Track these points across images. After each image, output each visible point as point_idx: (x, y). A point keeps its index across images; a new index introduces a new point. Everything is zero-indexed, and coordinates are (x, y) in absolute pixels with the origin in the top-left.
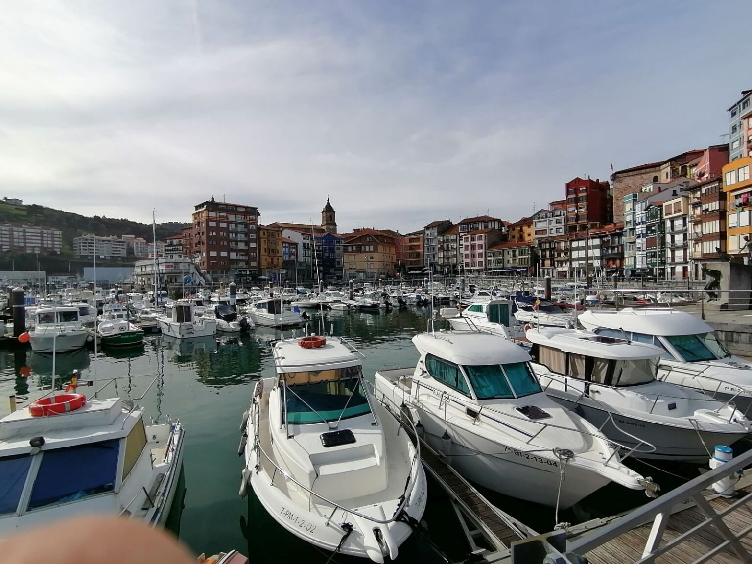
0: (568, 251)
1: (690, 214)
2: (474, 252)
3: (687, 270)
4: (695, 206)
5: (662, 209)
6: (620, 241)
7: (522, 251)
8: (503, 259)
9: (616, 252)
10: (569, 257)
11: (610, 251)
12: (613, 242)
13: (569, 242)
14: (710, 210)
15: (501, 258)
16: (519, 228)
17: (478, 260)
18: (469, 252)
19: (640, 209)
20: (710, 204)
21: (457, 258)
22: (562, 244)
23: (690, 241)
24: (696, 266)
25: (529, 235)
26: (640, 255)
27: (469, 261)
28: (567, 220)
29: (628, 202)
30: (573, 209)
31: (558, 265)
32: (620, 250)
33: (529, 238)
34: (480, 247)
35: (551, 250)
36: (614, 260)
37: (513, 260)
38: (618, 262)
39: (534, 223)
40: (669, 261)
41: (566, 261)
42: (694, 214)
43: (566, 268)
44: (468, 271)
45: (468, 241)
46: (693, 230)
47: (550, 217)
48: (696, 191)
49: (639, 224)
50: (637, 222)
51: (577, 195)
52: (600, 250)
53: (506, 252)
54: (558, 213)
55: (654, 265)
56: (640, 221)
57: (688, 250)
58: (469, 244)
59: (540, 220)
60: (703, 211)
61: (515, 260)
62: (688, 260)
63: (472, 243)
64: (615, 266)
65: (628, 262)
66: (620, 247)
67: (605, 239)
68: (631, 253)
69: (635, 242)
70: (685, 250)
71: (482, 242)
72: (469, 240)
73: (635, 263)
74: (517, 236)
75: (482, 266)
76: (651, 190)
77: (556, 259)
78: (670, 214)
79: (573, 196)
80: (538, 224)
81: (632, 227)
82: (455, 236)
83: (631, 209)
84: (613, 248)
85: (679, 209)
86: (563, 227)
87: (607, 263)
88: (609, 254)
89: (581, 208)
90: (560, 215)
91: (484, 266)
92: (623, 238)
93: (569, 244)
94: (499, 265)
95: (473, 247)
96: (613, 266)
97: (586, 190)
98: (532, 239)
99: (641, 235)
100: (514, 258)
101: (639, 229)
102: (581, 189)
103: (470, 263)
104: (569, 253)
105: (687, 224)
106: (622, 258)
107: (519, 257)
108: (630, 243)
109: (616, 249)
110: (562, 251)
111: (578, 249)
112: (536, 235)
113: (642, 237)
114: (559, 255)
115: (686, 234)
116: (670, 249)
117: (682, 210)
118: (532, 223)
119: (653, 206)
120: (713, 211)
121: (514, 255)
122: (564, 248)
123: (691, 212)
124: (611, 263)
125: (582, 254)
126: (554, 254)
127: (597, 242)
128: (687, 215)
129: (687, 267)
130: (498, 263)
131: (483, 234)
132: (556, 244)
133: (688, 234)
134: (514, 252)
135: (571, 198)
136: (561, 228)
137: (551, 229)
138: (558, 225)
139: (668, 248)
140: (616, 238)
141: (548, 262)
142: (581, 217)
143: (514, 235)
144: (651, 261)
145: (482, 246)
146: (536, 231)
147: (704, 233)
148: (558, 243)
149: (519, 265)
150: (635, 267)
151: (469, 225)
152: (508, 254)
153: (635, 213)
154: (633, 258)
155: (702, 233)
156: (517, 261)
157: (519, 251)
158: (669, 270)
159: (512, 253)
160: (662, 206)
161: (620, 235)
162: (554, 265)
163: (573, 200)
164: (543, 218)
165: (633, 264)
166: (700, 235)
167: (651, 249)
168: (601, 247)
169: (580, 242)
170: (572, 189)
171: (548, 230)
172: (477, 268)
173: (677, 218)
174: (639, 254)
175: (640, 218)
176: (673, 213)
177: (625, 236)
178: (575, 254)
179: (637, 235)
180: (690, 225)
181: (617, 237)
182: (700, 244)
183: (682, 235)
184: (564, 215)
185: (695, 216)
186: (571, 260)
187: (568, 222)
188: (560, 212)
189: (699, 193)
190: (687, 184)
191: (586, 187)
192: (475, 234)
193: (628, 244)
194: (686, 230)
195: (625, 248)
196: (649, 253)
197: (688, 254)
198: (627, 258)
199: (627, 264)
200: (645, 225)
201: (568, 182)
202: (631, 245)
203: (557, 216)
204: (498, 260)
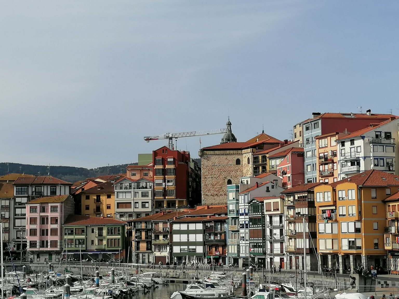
0: (169, 233)
1: (285, 214)
2: (44, 227)
3: (283, 261)
4: (289, 208)
5: (263, 205)
6: (223, 229)
7: (111, 230)
8: (86, 238)
9: (219, 239)
10: (169, 241)
11: (212, 238)
12: (216, 229)
13: (168, 224)
14: (301, 213)
15: (84, 237)
16: (95, 198)
17: (50, 238)
18: (37, 226)
19: (243, 201)
20: (302, 209)
21: (9, 233)
22: (161, 225)
23: (286, 237)
24: (291, 257)
25: (109, 207)
26: (244, 245)
27: (37, 239)
28: (154, 194)
29: (231, 191)
30: (161, 181)
31: (155, 249)
32: (223, 238)
33: (108, 211)
34: (55, 220)
35: (147, 231)
36: (217, 247)
37: (99, 240)
38: (220, 249)
39: (116, 193)
40: (268, 252)
41: (165, 245)
42: (288, 214)
43: (165, 253)
44: (33, 253)
45: (36, 212)
46: (288, 227)
47: (134, 188)
48: (290, 196)
49: (242, 215)
50: (241, 212)
51: (165, 167)
52: (203, 236)
53: (90, 230)
54: (144, 185)
55: (255, 254)
56: (243, 212)
57: (284, 244)
58: (37, 215)
59: (123, 190)
60: (296, 213)
61: (102, 240)
62: (284, 252)
63: (43, 214)
64: (218, 253)
65: (232, 250)
66: (223, 235)
67: (208, 225)
68: (235, 241)
69: (238, 231)
70: (282, 243)
71: (57, 215)
72: (38, 209)
73: (239, 251)
74: (93, 206)
75: (56, 247)
76: (249, 183)
77: (153, 242)
78: (270, 211)
79: (161, 167)
80: (121, 196)
81: (236, 216)
82: (8, 201)
83: (234, 198)
84: (216, 235)
85: (277, 208)
86: (150, 202)
87: (210, 250)
88: (212, 241)
89: (168, 181)
90: (146, 188)
91: (58, 247)
92: (226, 225)
93: (168, 226)
94: (80, 246)
95: (44, 220)
96: (216, 253)
97: (174, 162)
98: (113, 213)
99: (245, 225)
100: (100, 238)
101: (243, 219)
102: (169, 160)
103: (38, 241)
104: (169, 236)
105: (283, 222)
106: (225, 245)
107: (108, 237)
108: (233, 231)
109: (219, 235)
110: (160, 233)
111: (180, 232)
112: (118, 207)
113: (245, 227)
114: (157, 237)
115: (283, 229)
116: (269, 241)
117: (280, 210)
118: (114, 193)
119: (256, 201)
120: (304, 215)
121: (100, 235)
122: (163, 229)
123: (286, 213)
124: (214, 249)
125: (184, 238)
126: (151, 236)
127: (200, 226)
128: (283, 214)
129: (283, 258)
130: (80, 243)
131: (58, 205)
132: (154, 224)
133: (284, 230)
134: (100, 230)
135: (159, 169)
136: (148, 202)
137: (136, 203)
138: (145, 199)
139: (267, 240)
140: (218, 225)
141: (143, 246)
142: (168, 193)
143: (89, 205)
144: (254, 251)
145: (57, 220)
146: (118, 204)
147: (297, 232)
148: (157, 223)
149: (108, 247)
150: (239, 256)
151: (30, 188)
152: (93, 232)
153: (238, 203)
154: (236, 247)
155: (296, 231)
156: (105, 242)
157: (108, 230)
158: (269, 260)
159: (97, 232)
160: (263, 202)
161: (223, 222)
162: (151, 249)
163: (161, 171)
164: (126, 188)
165: (236, 252)
166: (294, 233)
167: (254, 240)
168: (204, 231)
169: (182, 225)
170: (159, 158)
171: (132, 203)
172: (49, 249)
173: (275, 215)
174: (242, 243)
175: (243, 210)
176: (272, 210)
177: (228, 223)
178: (176, 238)
179: (241, 225)
180: (285, 223)
181: (220, 223)
182: (293, 240)
183: (279, 230)
184: (151, 187)
185: (289, 216)
186: (171, 244)
187: (154, 196)
188: (146, 183)
189: (292, 198)
190: (276, 182)
191: (174, 159)
192: (48, 203)
193: (231, 232)
194: (283, 226)
195: (227, 235)
196: (252, 243)
197: (284, 247)
198: (230, 246)
199: (230, 252)
200: (247, 217)
201: (155, 150)
202: (233, 233)
203: (143, 188)
204: (79, 240)
